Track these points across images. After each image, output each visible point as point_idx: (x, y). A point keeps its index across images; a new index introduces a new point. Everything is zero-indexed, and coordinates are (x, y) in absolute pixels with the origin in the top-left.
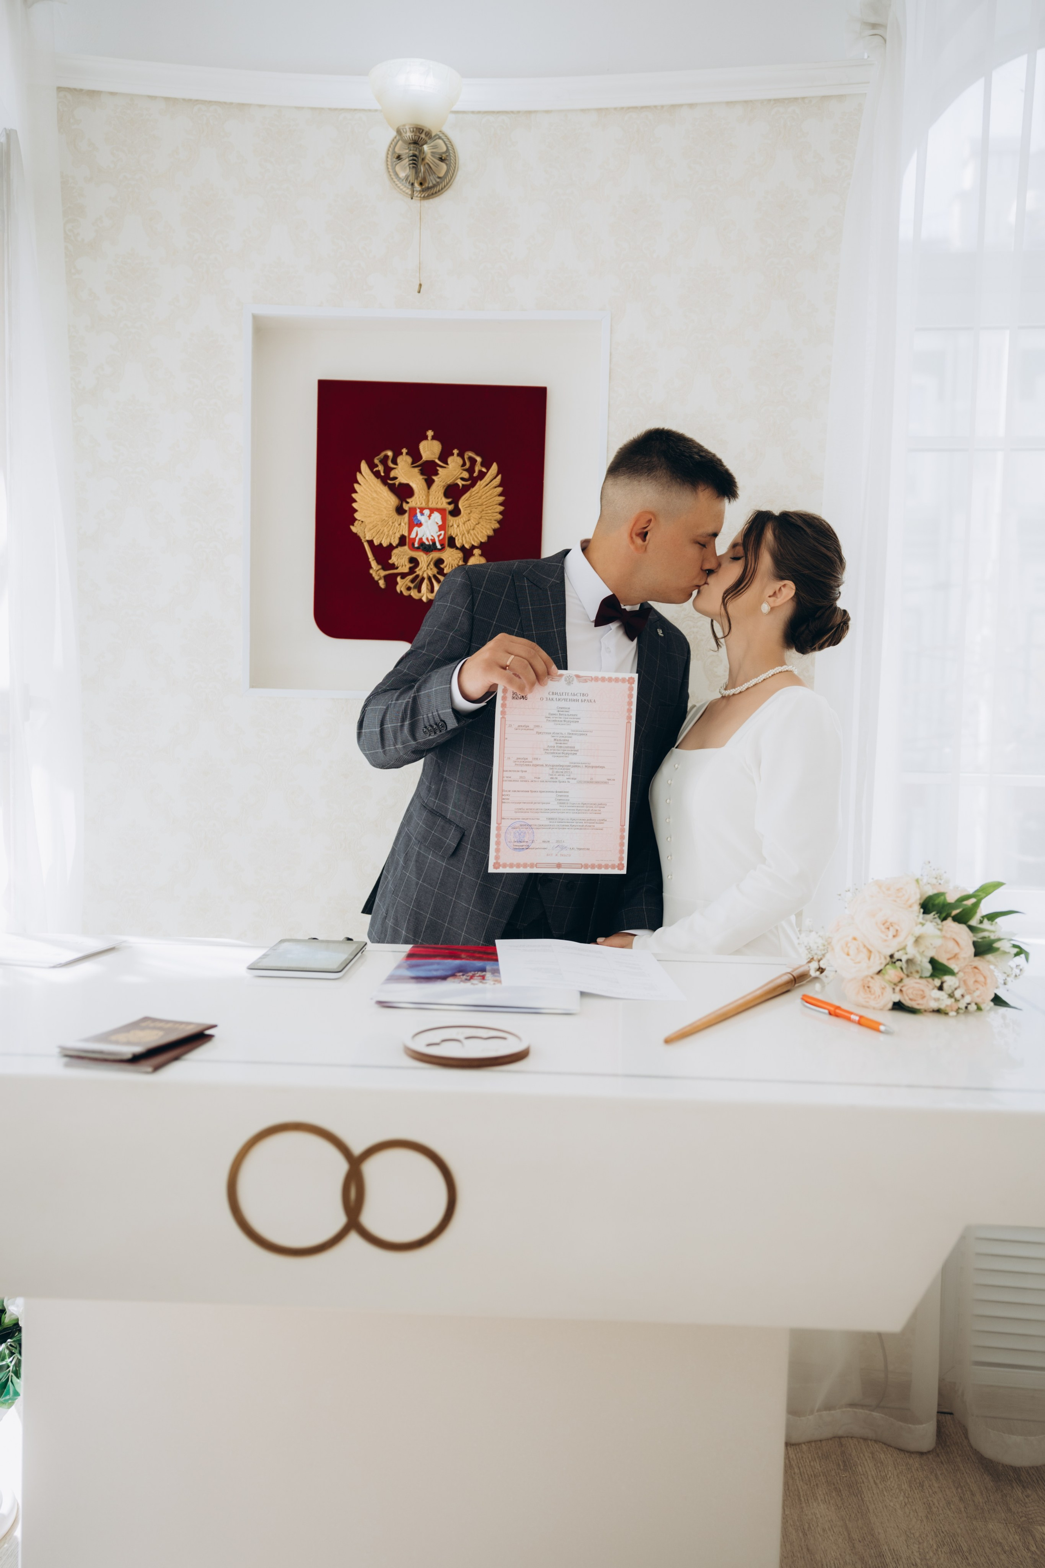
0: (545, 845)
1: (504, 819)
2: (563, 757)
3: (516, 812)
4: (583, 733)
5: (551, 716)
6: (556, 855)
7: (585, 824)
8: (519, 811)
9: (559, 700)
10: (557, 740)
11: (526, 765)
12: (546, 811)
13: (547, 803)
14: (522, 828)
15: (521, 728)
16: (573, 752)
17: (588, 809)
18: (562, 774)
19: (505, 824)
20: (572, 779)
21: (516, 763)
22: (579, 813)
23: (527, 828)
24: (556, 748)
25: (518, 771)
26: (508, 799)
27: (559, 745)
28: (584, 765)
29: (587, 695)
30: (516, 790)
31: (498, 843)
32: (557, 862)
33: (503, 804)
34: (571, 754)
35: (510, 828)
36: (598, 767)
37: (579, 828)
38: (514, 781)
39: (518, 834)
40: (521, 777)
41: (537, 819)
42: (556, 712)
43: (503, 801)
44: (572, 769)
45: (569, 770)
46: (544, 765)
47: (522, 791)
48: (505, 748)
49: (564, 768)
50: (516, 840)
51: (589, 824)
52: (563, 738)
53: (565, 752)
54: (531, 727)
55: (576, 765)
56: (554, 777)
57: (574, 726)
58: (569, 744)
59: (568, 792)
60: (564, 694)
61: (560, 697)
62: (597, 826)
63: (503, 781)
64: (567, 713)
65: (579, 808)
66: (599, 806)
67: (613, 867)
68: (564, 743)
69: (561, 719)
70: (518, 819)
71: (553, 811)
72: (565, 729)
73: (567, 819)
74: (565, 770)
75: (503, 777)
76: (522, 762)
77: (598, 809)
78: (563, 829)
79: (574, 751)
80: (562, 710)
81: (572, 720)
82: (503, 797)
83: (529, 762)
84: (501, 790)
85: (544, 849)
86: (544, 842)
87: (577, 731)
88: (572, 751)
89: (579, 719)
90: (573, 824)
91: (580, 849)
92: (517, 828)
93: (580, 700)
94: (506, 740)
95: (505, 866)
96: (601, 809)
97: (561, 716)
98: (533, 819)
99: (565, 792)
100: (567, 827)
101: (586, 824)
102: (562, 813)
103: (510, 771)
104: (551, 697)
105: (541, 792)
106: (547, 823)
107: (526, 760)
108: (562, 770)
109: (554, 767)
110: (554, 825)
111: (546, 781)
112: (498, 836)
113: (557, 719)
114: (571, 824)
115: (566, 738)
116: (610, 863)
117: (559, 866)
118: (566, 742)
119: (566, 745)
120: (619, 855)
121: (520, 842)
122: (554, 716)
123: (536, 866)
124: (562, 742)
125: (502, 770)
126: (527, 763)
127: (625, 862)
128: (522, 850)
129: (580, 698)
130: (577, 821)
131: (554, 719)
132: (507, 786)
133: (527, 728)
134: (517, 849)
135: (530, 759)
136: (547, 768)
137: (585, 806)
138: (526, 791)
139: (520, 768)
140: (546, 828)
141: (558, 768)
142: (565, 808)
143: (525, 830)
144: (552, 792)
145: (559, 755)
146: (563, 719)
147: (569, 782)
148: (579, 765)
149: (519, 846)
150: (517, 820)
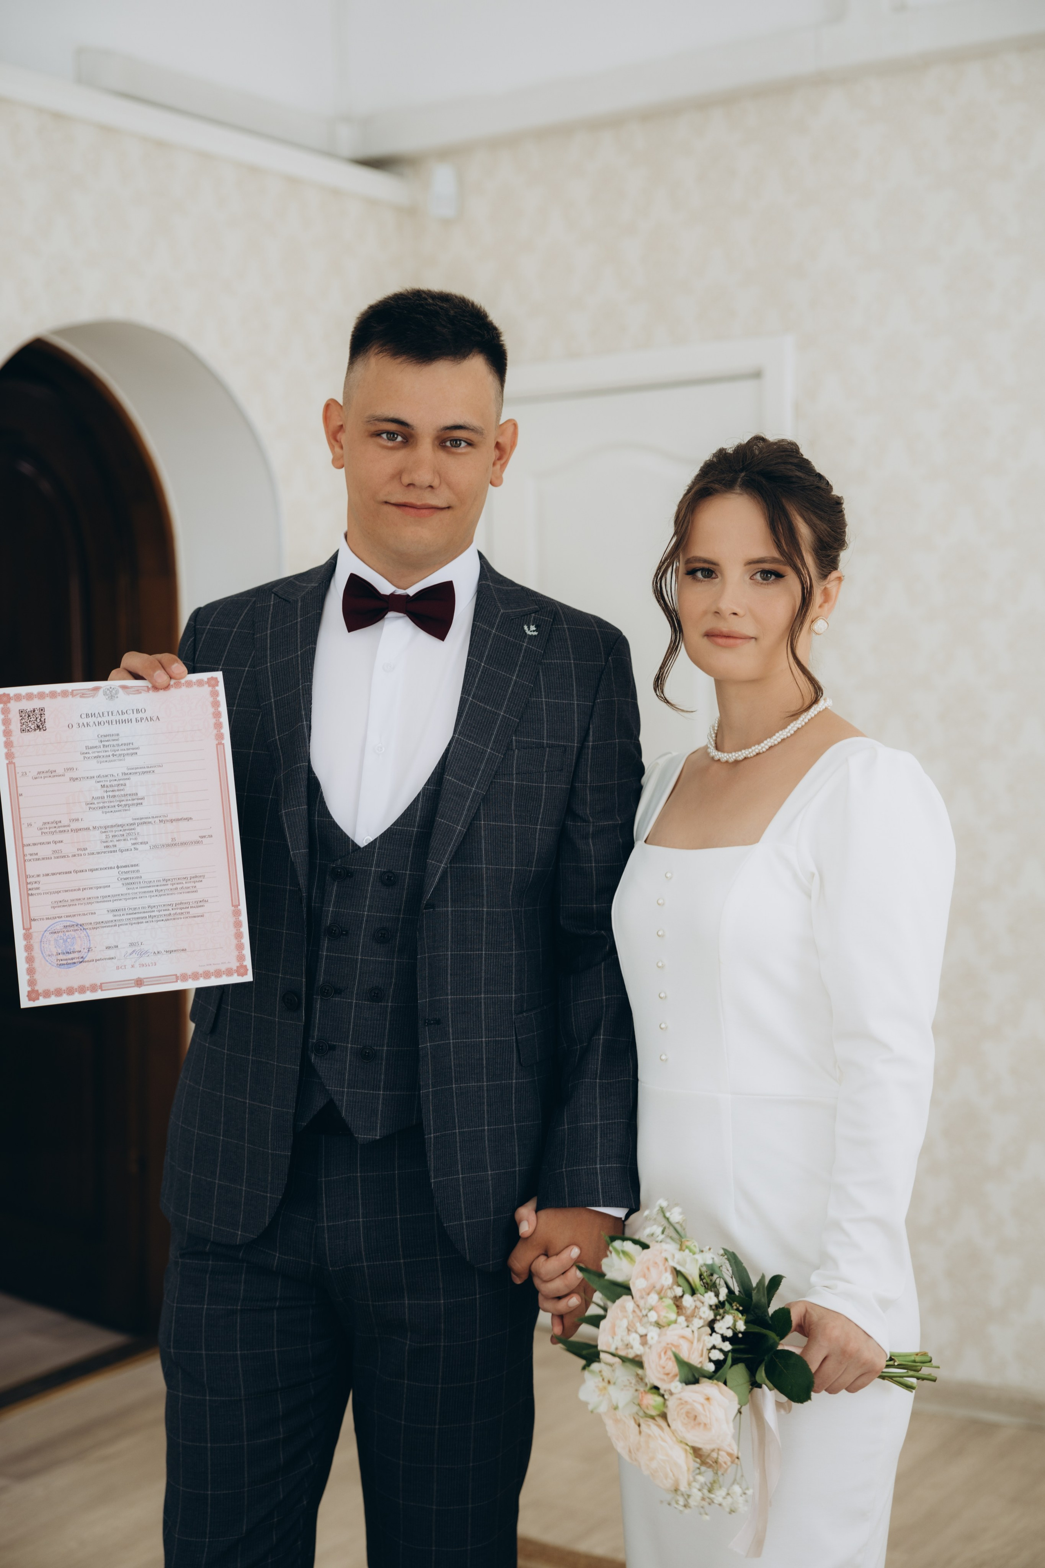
0: (111, 953)
1: (34, 920)
2: (120, 811)
3: (54, 907)
4: (148, 770)
5: (90, 751)
6: (133, 966)
7: (172, 912)
8: (60, 904)
9: (99, 723)
10: (107, 786)
11: (61, 832)
12: (105, 899)
13: (105, 887)
14: (68, 931)
15: (42, 775)
16: (135, 802)
17: (174, 887)
18: (122, 838)
19: (38, 928)
20: (141, 843)
21: (43, 830)
22: (160, 895)
23: (76, 930)
24: (106, 799)
25: (49, 843)
26: (38, 889)
27: (111, 794)
28: (157, 820)
29: (143, 711)
30: (50, 872)
31: (30, 960)
32: (135, 977)
33: (30, 897)
34: (133, 805)
35: (47, 934)
36: (181, 819)
37: (164, 918)
38: (43, 859)
39: (62, 941)
40: (54, 852)
41: (92, 914)
42: (97, 744)
43: (30, 892)
44: (138, 829)
45: (133, 831)
46: (91, 828)
47: (60, 874)
48: (21, 810)
49: (124, 828)
50: (60, 952)
51: (179, 911)
52: (116, 783)
53: (123, 803)
54: (60, 771)
55: (144, 822)
56: (111, 844)
57: (131, 761)
58: (128, 790)
59: (137, 865)
60: (106, 714)
61: (100, 719)
62: (193, 911)
63: (25, 861)
64: (115, 743)
65: (159, 888)
66: (192, 880)
67: (229, 972)
68: (118, 790)
69: (107, 754)
70: (59, 917)
71: (116, 897)
72: (116, 768)
73: (143, 908)
74: (128, 832)
75: (24, 855)
76: (55, 827)
77: (193, 884)
78: (138, 923)
79: (139, 801)
80: (107, 738)
81: (126, 752)
82: (30, 886)
83: (64, 826)
84: (24, 877)
85: (110, 959)
86: (108, 948)
87: (136, 769)
88: (133, 800)
89: (136, 749)
90: (153, 914)
91: (171, 952)
92: (58, 932)
93: (133, 720)
94: (20, 798)
95: (47, 994)
96: (196, 884)
97: (106, 749)
98: (84, 915)
99: (132, 866)
100: (144, 921)
101: (174, 912)
102: (133, 898)
103: (35, 844)
104: (85, 721)
105: (92, 870)
106: (110, 917)
107: (59, 824)
108: (121, 833)
109: (108, 829)
110: (122, 920)
111: (99, 853)
112: (29, 948)
113: (100, 754)
114: (150, 914)
115: (121, 782)
116: (223, 968)
117: (139, 982)
118: (122, 788)
119: (122, 793)
120: (236, 953)
121: (68, 953)
122: (95, 750)
123: (101, 987)
124: (116, 788)
125: (21, 845)
126: (62, 829)
127: (248, 962)
128: (72, 965)
129: (133, 717)
130: (159, 908)
131: (96, 754)
132: (32, 868)
133: (54, 774)
134: (64, 964)
135: (65, 822)
136: (97, 832)
137: (169, 883)
138: (66, 873)
139: (50, 838)
140: (109, 926)
141: (114, 829)
142: (136, 891)
143: (72, 933)
144: (111, 868)
145: (113, 809)
146: (110, 753)
147: (136, 849)
148: (150, 820)
149: (66, 960)
150: (58, 920)
